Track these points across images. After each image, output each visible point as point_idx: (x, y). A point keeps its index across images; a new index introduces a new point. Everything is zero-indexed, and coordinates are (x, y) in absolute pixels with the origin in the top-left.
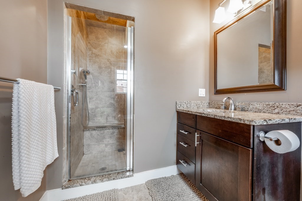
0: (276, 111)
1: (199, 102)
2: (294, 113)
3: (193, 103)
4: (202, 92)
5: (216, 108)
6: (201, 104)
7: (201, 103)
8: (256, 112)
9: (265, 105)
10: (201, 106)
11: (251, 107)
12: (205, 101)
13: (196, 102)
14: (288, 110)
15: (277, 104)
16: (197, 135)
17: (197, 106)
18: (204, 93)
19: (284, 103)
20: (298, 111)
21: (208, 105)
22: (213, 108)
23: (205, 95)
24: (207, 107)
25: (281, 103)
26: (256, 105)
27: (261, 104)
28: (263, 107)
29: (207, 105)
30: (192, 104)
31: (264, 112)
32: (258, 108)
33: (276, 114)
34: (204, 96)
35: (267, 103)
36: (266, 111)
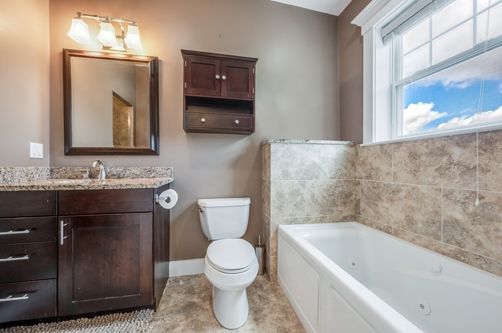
0: (153, 175)
1: (32, 169)
2: (166, 175)
3: (18, 170)
4: (37, 150)
5: (69, 178)
6: (37, 173)
7: (36, 171)
8: (133, 178)
9: (142, 170)
10: (36, 176)
11: (128, 172)
12: (43, 167)
13: (24, 169)
14: (161, 173)
15: (153, 168)
16: (64, 224)
17: (27, 176)
18: (41, 153)
19: (158, 168)
20: (168, 174)
21: (49, 173)
22: (61, 178)
23: (42, 155)
24: (48, 177)
25: (156, 168)
26: (133, 170)
27: (138, 169)
28: (141, 172)
29: (48, 175)
30: (17, 174)
31: (142, 177)
32: (135, 173)
33: (152, 177)
34: (41, 157)
35: (144, 168)
36: (143, 176)
